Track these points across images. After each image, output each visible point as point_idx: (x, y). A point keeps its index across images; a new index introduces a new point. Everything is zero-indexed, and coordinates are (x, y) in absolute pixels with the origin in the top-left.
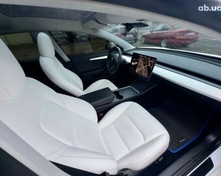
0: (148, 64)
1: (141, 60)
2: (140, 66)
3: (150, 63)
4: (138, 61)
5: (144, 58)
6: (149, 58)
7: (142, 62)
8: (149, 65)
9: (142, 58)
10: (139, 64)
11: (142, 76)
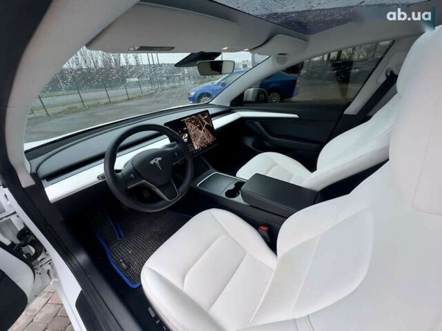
0: (204, 124)
1: (191, 127)
2: (195, 135)
3: (205, 119)
4: (187, 132)
5: (193, 119)
6: (200, 115)
7: (194, 127)
8: (206, 123)
9: (190, 122)
10: (192, 133)
11: (209, 145)
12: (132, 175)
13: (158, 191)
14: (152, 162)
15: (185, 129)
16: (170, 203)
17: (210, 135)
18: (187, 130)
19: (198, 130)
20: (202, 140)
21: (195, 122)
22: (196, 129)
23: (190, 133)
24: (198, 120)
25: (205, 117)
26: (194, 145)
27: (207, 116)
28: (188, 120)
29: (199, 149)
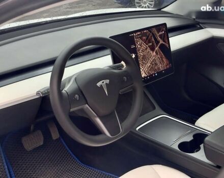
0: (158, 42)
1: (140, 45)
2: (144, 57)
3: (160, 36)
4: (135, 51)
5: (144, 34)
6: (154, 30)
7: (144, 46)
8: (161, 42)
9: (141, 38)
10: (141, 54)
11: (160, 73)
12: (77, 96)
13: (98, 121)
14: (99, 84)
15: (133, 47)
16: (111, 139)
17: (164, 60)
18: (135, 48)
19: (149, 49)
20: (153, 65)
21: (147, 39)
22: (146, 49)
23: (138, 53)
24: (151, 36)
25: (160, 33)
26: (141, 70)
27: (163, 32)
28: (138, 35)
29: (147, 77)
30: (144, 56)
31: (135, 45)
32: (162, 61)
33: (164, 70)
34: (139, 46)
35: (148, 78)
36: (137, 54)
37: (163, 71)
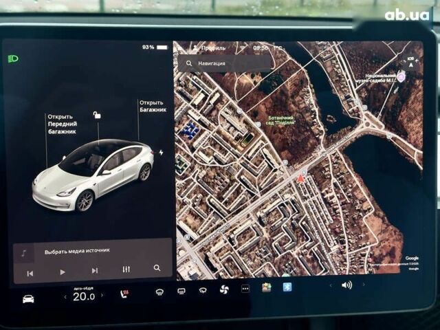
1: (207, 109)
2: (219, 179)
9: (222, 76)
10: (197, 155)
17: (371, 223)
18: (166, 120)
19: (263, 145)
20: (274, 231)
21: (264, 89)
22: (249, 139)
23: (182, 146)
24: (301, 83)
25: (374, 78)
26: (181, 239)
27: (401, 76)
28: (205, 55)
29: (214, 285)
30: (220, 170)
31: (171, 105)
32: (354, 224)
33: (356, 278)
34: (195, 115)
35: (224, 290)
36: (171, 149)
37: (345, 278)
